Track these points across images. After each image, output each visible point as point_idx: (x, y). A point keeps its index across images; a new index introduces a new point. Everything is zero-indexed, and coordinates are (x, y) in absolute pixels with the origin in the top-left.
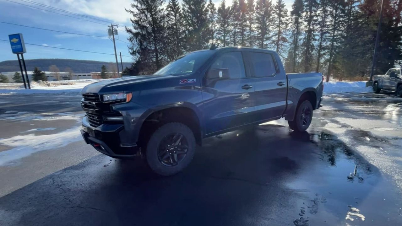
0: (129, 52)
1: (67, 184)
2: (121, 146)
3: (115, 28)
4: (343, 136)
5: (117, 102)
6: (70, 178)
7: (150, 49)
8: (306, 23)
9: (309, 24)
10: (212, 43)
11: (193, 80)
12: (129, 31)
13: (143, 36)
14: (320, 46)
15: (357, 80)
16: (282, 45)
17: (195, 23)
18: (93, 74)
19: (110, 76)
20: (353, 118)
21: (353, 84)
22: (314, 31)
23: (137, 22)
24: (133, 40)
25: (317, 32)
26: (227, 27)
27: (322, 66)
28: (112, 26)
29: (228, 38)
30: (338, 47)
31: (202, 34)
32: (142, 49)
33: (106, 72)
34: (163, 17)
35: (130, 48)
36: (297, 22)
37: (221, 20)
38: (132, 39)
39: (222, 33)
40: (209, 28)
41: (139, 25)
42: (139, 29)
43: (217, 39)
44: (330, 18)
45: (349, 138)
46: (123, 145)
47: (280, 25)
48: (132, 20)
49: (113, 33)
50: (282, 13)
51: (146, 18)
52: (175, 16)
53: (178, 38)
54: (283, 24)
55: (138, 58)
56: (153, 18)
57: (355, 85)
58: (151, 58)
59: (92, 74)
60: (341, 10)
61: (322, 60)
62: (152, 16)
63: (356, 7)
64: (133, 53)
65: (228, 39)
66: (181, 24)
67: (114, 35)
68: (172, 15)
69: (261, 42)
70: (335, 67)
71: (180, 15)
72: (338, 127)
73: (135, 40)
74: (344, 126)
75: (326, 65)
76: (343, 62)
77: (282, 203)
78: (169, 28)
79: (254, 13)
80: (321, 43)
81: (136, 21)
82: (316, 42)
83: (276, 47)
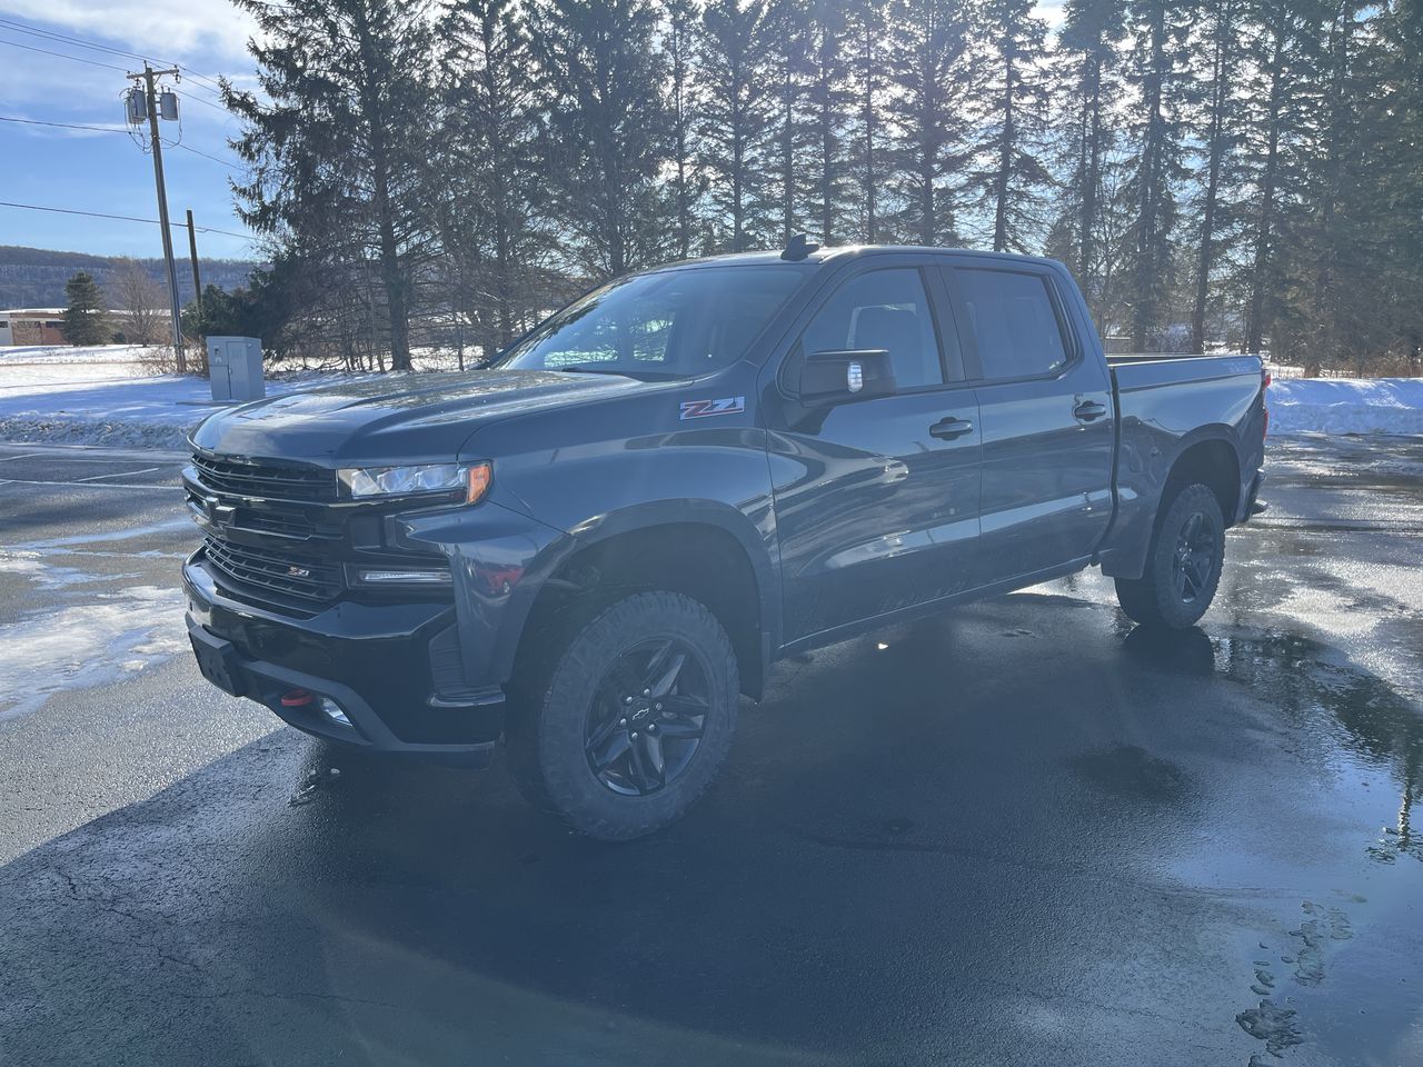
0: (240, 211)
1: (144, 891)
2: (433, 701)
3: (164, 83)
4: (1372, 650)
5: (418, 502)
6: (145, 867)
7: (350, 199)
8: (1134, 94)
9: (1151, 99)
10: (673, 175)
11: (734, 404)
12: (244, 104)
13: (316, 131)
14: (1209, 203)
15: (1392, 372)
16: (1021, 196)
17: (589, 75)
18: (16, 320)
19: (115, 331)
20: (1399, 563)
21: (1375, 394)
22: (1177, 128)
23: (280, 59)
24: (259, 151)
25: (1193, 135)
26: (752, 98)
27: (1221, 299)
28: (149, 74)
29: (755, 154)
30: (1295, 209)
31: (624, 129)
32: (308, 198)
33: (93, 311)
34: (421, 38)
35: (243, 192)
36: (1091, 86)
37: (719, 68)
38: (255, 146)
39: (723, 128)
40: (658, 104)
41: (293, 72)
42: (292, 95)
43: (700, 155)
44: (1250, 70)
45: (1398, 658)
46: (441, 698)
47: (1009, 94)
48: (255, 50)
49: (153, 109)
50: (1019, 38)
51: (333, 39)
52: (487, 36)
53: (498, 146)
54: (1024, 90)
55: (285, 243)
56: (366, 42)
57: (1381, 397)
58: (356, 247)
59: (10, 321)
60: (1301, 35)
61: (1220, 273)
62: (360, 28)
63: (1367, 27)
64: (262, 219)
65: (754, 161)
66: (518, 76)
67: (159, 118)
68: (468, 29)
69: (920, 177)
70: (1281, 309)
71: (511, 29)
72: (1339, 607)
73: (271, 152)
74: (1366, 601)
75: (1237, 296)
76: (1322, 280)
77: (1169, 948)
78: (451, 97)
79: (882, 35)
80: (1212, 191)
81: (277, 52)
82: (1188, 182)
83: (995, 205)
